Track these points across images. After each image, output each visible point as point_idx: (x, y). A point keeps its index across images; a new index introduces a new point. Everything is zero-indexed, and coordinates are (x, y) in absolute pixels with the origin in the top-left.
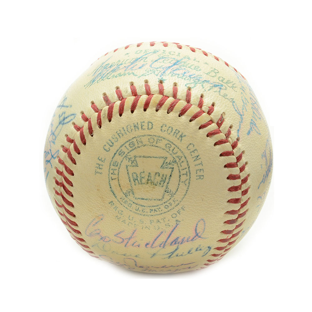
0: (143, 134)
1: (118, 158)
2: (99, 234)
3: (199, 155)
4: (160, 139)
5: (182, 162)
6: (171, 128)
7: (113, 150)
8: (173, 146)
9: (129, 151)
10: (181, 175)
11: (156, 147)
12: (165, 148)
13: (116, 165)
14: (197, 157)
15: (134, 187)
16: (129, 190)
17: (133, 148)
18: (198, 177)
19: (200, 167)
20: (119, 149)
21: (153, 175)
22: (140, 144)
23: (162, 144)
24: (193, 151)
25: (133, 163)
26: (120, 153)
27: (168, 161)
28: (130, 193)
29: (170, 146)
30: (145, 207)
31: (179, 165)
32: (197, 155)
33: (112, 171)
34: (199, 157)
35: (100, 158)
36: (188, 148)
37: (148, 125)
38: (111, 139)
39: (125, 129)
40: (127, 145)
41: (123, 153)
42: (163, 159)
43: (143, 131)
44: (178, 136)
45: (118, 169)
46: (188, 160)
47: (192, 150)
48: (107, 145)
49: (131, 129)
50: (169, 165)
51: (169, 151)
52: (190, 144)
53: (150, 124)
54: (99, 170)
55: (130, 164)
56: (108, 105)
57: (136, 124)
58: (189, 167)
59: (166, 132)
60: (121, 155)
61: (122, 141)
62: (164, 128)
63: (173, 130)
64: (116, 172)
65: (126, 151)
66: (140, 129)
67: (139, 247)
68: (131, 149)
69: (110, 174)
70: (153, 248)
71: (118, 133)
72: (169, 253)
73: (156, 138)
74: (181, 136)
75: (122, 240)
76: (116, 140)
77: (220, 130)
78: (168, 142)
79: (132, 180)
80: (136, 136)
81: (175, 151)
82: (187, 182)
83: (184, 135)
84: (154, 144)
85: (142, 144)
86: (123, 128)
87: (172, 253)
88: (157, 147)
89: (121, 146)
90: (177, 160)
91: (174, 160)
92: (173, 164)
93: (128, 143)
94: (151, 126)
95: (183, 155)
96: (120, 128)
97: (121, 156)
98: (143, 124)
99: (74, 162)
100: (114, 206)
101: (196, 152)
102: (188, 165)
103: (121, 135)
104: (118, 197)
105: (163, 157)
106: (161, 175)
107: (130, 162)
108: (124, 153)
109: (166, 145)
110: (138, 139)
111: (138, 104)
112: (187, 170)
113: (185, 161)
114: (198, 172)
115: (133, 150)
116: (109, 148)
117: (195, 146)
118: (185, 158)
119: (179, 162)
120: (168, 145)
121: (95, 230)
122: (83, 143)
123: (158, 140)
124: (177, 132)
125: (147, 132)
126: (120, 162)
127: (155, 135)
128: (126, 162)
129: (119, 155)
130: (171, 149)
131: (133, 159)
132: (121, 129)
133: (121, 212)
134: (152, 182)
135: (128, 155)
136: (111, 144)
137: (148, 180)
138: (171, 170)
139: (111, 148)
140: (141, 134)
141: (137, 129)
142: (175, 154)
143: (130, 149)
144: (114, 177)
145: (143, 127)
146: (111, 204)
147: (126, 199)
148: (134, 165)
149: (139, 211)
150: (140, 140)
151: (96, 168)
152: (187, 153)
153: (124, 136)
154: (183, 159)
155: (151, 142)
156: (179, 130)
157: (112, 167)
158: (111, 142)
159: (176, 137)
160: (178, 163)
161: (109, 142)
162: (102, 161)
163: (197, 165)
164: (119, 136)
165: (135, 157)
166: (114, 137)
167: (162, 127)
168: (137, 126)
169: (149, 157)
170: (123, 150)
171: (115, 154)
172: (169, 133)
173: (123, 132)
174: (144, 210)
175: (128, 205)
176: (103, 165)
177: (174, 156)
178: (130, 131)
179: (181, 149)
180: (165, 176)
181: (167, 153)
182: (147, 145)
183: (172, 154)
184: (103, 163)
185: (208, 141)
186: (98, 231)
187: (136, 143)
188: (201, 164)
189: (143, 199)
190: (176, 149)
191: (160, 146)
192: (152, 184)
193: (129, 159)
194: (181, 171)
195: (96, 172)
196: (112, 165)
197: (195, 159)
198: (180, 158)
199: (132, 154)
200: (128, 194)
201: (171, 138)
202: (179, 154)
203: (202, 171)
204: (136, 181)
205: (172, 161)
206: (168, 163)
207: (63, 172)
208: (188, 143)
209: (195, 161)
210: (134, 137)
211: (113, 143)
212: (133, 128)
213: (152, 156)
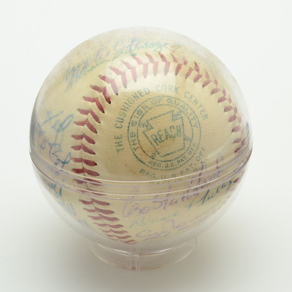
0: (145, 100)
1: (133, 129)
2: (137, 208)
3: (196, 99)
5: (187, 109)
6: (164, 86)
7: (125, 124)
9: (140, 119)
10: (191, 121)
11: (160, 105)
12: (168, 103)
13: (134, 136)
15: (157, 147)
16: (154, 152)
17: (142, 114)
18: (204, 117)
19: (201, 108)
20: (130, 121)
21: (168, 130)
23: (164, 101)
24: (191, 98)
25: (148, 127)
27: (175, 113)
28: (156, 154)
29: (171, 100)
30: (173, 161)
31: (186, 113)
33: (132, 143)
34: (197, 101)
35: (116, 137)
36: (186, 96)
37: (145, 91)
38: (119, 116)
39: (127, 102)
40: (135, 114)
41: (135, 123)
42: (171, 113)
43: (143, 98)
45: (136, 138)
47: (189, 97)
48: (118, 123)
50: (178, 116)
51: (172, 105)
52: (186, 92)
54: (119, 148)
55: (145, 129)
56: (101, 92)
57: (134, 95)
58: (194, 112)
59: (162, 91)
61: (129, 113)
62: (159, 88)
63: (167, 87)
64: (136, 142)
65: (137, 120)
66: (140, 97)
67: (176, 203)
69: (132, 145)
70: (189, 198)
71: (122, 108)
72: (203, 198)
73: (157, 99)
74: (176, 89)
75: (161, 204)
76: (124, 115)
77: (200, 74)
78: (168, 98)
79: (153, 142)
80: (140, 104)
81: (177, 103)
82: (198, 125)
83: (177, 87)
84: (158, 104)
85: (148, 108)
86: (125, 103)
87: (204, 197)
89: (131, 118)
90: (182, 109)
91: (180, 110)
92: (180, 114)
93: (136, 112)
94: (148, 91)
95: (184, 104)
96: (122, 103)
97: (135, 126)
98: (140, 92)
99: (92, 153)
100: (146, 173)
101: (193, 97)
103: (126, 109)
104: (147, 163)
105: (169, 111)
106: (175, 127)
107: (145, 127)
108: (136, 122)
110: (143, 105)
112: (193, 114)
113: (189, 108)
114: (202, 113)
115: (143, 116)
116: (121, 125)
117: (190, 93)
118: (187, 105)
119: (184, 110)
120: (169, 101)
121: (133, 206)
122: (94, 133)
123: (160, 99)
124: (171, 87)
125: (147, 97)
126: (136, 132)
127: (154, 96)
128: (141, 129)
129: (133, 126)
130: (173, 102)
131: (146, 124)
132: (124, 104)
133: (153, 175)
134: (170, 136)
135: (140, 122)
136: (122, 120)
137: (167, 136)
138: (181, 119)
140: (143, 101)
141: (138, 99)
142: (178, 105)
143: (140, 117)
144: (135, 147)
145: (142, 94)
146: (142, 172)
147: (154, 161)
148: (150, 128)
149: (168, 167)
150: (145, 106)
151: (117, 147)
152: (187, 100)
153: (129, 109)
154: (186, 107)
155: (154, 103)
156: (171, 85)
157: (131, 139)
158: (120, 119)
159: (172, 91)
161: (118, 120)
162: (120, 138)
163: (199, 108)
165: (147, 121)
166: (120, 114)
169: (159, 116)
170: (134, 120)
172: (165, 90)
173: (126, 106)
174: (173, 164)
175: (158, 165)
176: (122, 141)
177: (178, 107)
178: (133, 102)
179: (181, 99)
180: (178, 126)
182: (152, 107)
183: (176, 106)
185: (197, 85)
186: (136, 206)
187: (142, 109)
188: (201, 106)
189: (169, 154)
190: (177, 101)
191: (163, 104)
192: (171, 137)
193: (143, 125)
194: (189, 117)
195: (118, 151)
196: (130, 137)
197: (194, 103)
198: (183, 107)
199: (144, 120)
200: (154, 156)
201: (169, 93)
202: (181, 104)
203: (204, 111)
204: (157, 141)
205: (178, 112)
206: (176, 115)
207: (83, 168)
208: (184, 93)
209: (195, 105)
210: (138, 105)
211: (122, 119)
212: (133, 99)
213: (161, 115)
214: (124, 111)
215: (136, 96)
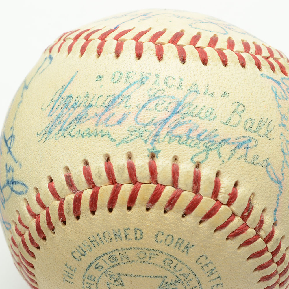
0: (129, 247)
1: (94, 272)
3: (215, 268)
4: (155, 253)
5: (190, 280)
6: (170, 237)
7: (87, 260)
8: (175, 262)
9: (109, 266)
11: (149, 263)
12: (163, 265)
13: (92, 280)
14: (213, 270)
17: (116, 263)
19: (217, 281)
20: (94, 261)
22: (125, 260)
23: (159, 259)
24: (207, 265)
25: (117, 282)
26: (96, 267)
27: (168, 280)
29: (170, 261)
31: (185, 284)
32: (213, 268)
33: (87, 285)
34: (215, 271)
35: (68, 266)
36: (198, 262)
37: (136, 234)
38: (81, 246)
39: (101, 236)
41: (101, 268)
42: (161, 279)
43: (127, 242)
44: (182, 248)
45: (95, 284)
46: (198, 277)
47: (204, 264)
48: (76, 252)
49: (110, 238)
50: (170, 286)
51: (169, 269)
52: (202, 256)
53: (138, 232)
54: (68, 279)
55: (112, 281)
56: (74, 193)
57: (117, 231)
58: (200, 285)
59: (163, 243)
60: (99, 269)
61: (98, 251)
62: (160, 238)
63: (174, 239)
64: (93, 287)
65: (105, 266)
66: (124, 239)
68: (112, 264)
69: (85, 287)
71: (91, 239)
73: (148, 253)
74: (187, 247)
76: (89, 249)
77: (247, 225)
78: (168, 257)
80: (119, 249)
81: (178, 268)
83: (190, 245)
84: (147, 260)
85: (129, 260)
86: (98, 235)
88: (151, 264)
89: (97, 259)
90: (183, 278)
91: (178, 279)
92: (176, 284)
93: (107, 256)
94: (140, 236)
95: (190, 272)
96: (93, 233)
97: (99, 271)
98: (128, 231)
99: (33, 255)
101: (210, 265)
102: (199, 282)
103: (95, 243)
105: (160, 276)
108: (103, 268)
109: (165, 261)
110: (122, 253)
111: (119, 200)
112: (198, 288)
113: (194, 279)
114: (214, 287)
115: (115, 266)
116: (80, 257)
117: (209, 258)
118: (195, 275)
119: (185, 280)
120: (167, 261)
122: (42, 239)
123: (153, 255)
124: (180, 242)
125: (134, 244)
126: (97, 277)
127: (146, 247)
128: (106, 279)
129: (96, 268)
130: (173, 265)
131: (116, 277)
132: (96, 236)
135: (108, 271)
136: (83, 253)
139: (82, 257)
140: (125, 247)
141: (119, 239)
142: (178, 271)
145: (128, 236)
148: (119, 284)
150: (124, 255)
151: (65, 276)
152: (196, 269)
153: (100, 246)
154: (191, 276)
155: (141, 258)
156: (184, 238)
157: (87, 280)
158: (82, 250)
159: (179, 249)
160: (184, 282)
161: (78, 248)
162: (72, 270)
163: (213, 280)
164: (93, 244)
165: (119, 274)
166: (85, 244)
167: (157, 236)
168: (119, 234)
169: (140, 276)
170: (101, 264)
171: (89, 266)
172: (168, 244)
173: (98, 240)
176: (73, 275)
177: (177, 274)
178: (109, 240)
179: (188, 265)
181: (167, 271)
182: (135, 261)
183: (175, 272)
184: (73, 273)
185: (229, 246)
187: (119, 258)
188: (219, 277)
190: (180, 266)
191: (155, 262)
193: (111, 276)
195: (65, 280)
196: (86, 277)
197: (209, 273)
198: (186, 276)
199: (115, 271)
201: (172, 250)
202: (185, 271)
203: (220, 286)
205: (174, 280)
206: (169, 283)
208: (199, 255)
209: (209, 276)
210: (115, 249)
211: (85, 252)
212: (112, 236)
213: (144, 275)
214: (91, 244)
215: (118, 233)
